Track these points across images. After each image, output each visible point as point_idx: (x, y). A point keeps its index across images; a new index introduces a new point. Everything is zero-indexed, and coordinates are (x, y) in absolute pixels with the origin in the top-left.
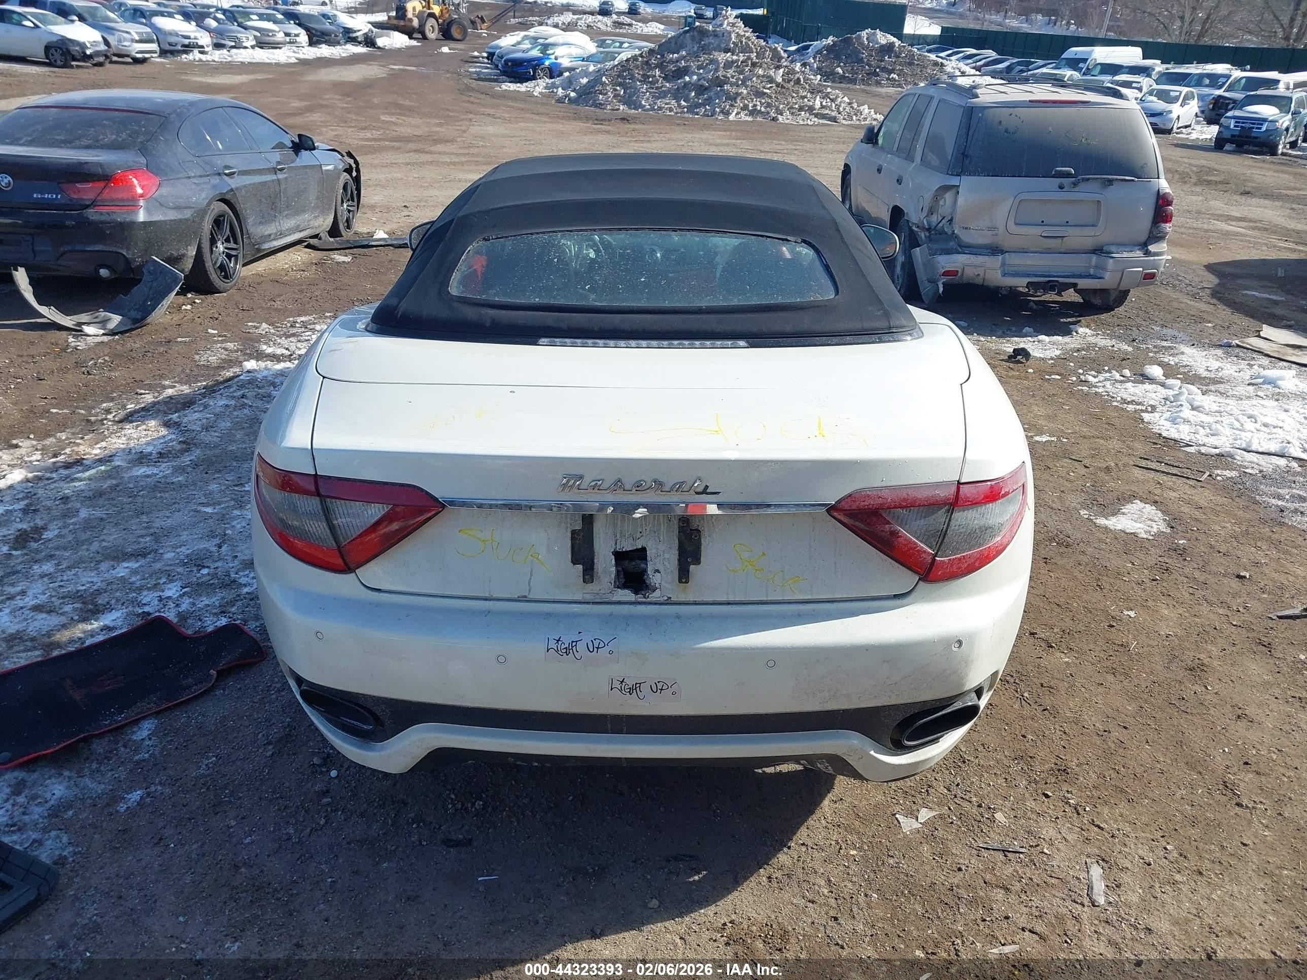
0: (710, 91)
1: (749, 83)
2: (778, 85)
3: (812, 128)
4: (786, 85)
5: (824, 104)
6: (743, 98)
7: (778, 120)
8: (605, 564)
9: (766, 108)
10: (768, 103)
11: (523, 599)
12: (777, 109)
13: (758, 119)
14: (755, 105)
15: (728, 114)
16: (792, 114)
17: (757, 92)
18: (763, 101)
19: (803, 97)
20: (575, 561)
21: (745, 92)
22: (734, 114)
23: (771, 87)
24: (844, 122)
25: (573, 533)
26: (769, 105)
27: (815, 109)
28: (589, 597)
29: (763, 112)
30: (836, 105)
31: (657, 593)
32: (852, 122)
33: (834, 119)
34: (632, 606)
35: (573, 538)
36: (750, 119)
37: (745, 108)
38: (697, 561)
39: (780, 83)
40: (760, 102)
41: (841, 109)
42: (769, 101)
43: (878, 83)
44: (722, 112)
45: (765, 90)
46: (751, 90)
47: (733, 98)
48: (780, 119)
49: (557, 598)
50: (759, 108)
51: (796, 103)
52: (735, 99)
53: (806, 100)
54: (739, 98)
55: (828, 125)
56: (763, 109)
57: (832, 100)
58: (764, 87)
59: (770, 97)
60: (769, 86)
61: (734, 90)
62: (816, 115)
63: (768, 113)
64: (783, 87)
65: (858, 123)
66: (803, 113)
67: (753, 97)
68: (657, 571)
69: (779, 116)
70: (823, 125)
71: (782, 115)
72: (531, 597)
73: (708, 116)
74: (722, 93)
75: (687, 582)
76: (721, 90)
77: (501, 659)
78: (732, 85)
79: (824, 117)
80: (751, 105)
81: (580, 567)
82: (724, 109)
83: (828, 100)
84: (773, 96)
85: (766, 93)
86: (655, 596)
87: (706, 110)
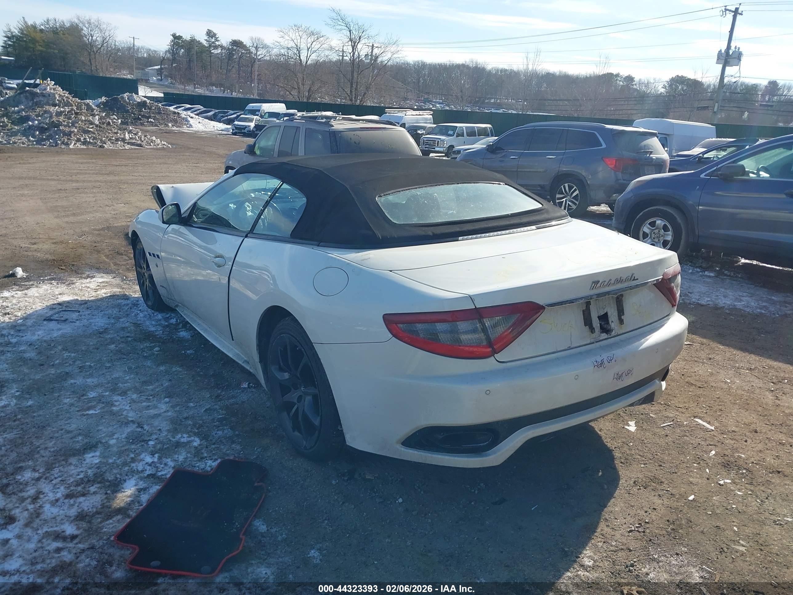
0: (50, 131)
1: (77, 125)
2: (97, 126)
3: (128, 151)
4: (102, 126)
5: (130, 136)
6: (75, 134)
7: (104, 147)
8: (596, 323)
9: (93, 140)
10: (94, 137)
11: (570, 348)
12: (101, 140)
13: (90, 147)
14: (85, 139)
15: (67, 144)
16: (112, 143)
17: (83, 130)
18: (90, 136)
19: (117, 133)
20: (585, 325)
21: (76, 130)
22: (73, 144)
23: (93, 127)
24: (146, 146)
25: (583, 311)
26: (94, 138)
27: (126, 140)
28: (592, 341)
29: (92, 143)
30: (138, 137)
31: (613, 332)
32: (151, 147)
33: (140, 145)
34: (606, 341)
35: (584, 314)
36: (84, 147)
37: (78, 140)
38: (623, 314)
39: (98, 125)
40: (88, 137)
41: (143, 139)
42: (94, 136)
43: (142, 124)
44: (63, 143)
45: (89, 129)
46: (79, 129)
47: (69, 134)
48: (106, 146)
49: (582, 344)
50: (88, 140)
51: (113, 137)
52: (70, 135)
53: (119, 134)
54: (73, 134)
55: (138, 149)
56: (91, 141)
57: (135, 134)
58: (88, 127)
59: (94, 133)
60: (91, 126)
61: (67, 129)
62: (128, 143)
63: (96, 143)
64: (100, 127)
65: (155, 147)
66: (120, 142)
67: (82, 133)
68: (612, 322)
69: (104, 145)
70: (135, 149)
71: (105, 144)
72: (572, 346)
73: (53, 146)
74: (58, 132)
75: (623, 324)
76: (58, 130)
77: (577, 377)
78: (65, 126)
79: (133, 144)
80: (82, 138)
81: (587, 327)
82: (64, 141)
83: (133, 134)
84: (96, 132)
85: (91, 131)
86: (613, 333)
87: (50, 142)
